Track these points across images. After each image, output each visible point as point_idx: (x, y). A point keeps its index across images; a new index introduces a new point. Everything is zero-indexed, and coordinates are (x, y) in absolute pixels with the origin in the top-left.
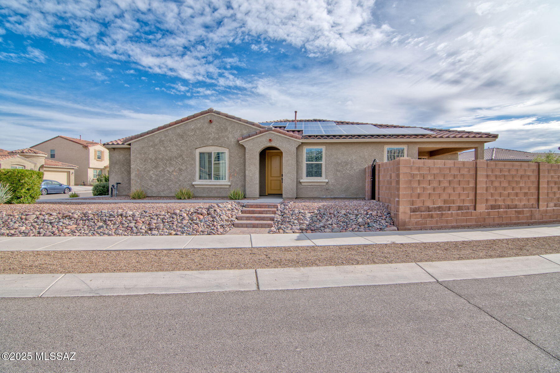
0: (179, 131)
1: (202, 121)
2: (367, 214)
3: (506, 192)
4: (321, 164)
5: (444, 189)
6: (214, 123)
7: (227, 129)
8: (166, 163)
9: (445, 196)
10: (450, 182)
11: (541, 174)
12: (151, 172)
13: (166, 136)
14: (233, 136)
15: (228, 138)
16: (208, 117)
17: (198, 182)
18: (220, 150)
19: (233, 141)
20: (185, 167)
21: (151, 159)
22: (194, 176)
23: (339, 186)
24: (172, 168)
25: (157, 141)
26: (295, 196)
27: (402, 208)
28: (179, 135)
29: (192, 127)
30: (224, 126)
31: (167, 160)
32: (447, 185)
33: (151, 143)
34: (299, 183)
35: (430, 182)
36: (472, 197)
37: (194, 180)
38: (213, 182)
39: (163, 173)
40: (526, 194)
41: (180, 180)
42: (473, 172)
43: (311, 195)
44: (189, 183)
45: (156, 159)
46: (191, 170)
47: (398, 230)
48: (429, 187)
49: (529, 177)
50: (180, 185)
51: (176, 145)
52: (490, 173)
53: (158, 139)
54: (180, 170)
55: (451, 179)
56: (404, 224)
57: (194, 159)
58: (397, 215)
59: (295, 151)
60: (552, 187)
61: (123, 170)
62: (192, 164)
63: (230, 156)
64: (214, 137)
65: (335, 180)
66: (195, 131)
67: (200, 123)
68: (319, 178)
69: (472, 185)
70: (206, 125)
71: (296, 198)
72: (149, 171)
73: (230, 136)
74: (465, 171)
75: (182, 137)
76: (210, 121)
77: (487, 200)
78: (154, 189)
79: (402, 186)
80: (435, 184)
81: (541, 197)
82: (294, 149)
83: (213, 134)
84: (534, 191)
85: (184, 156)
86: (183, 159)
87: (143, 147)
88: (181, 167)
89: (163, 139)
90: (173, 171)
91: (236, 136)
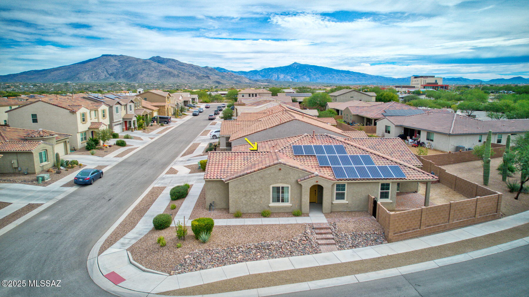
0: (260, 175)
1: (274, 169)
2: (374, 234)
3: (434, 219)
4: (344, 193)
5: (408, 223)
6: (282, 169)
7: (290, 173)
8: (252, 194)
9: (408, 226)
10: (410, 220)
11: (451, 208)
12: (243, 199)
13: (252, 178)
14: (294, 177)
15: (290, 179)
16: (278, 167)
17: (272, 204)
18: (285, 185)
19: (294, 181)
20: (264, 196)
21: (242, 191)
22: (269, 201)
23: (354, 205)
24: (256, 197)
25: (246, 181)
26: (330, 212)
27: (390, 234)
28: (260, 177)
29: (269, 172)
30: (288, 171)
31: (252, 192)
32: (408, 221)
33: (242, 182)
34: (332, 203)
35: (402, 221)
36: (419, 224)
37: (269, 203)
38: (280, 204)
39: (250, 199)
40: (443, 218)
41: (260, 203)
42: (420, 213)
43: (338, 210)
44: (267, 205)
45: (245, 191)
46: (268, 197)
47: (388, 243)
48: (401, 223)
49: (445, 210)
50: (261, 206)
51: (258, 183)
52: (428, 212)
53: (247, 180)
54: (261, 197)
55: (411, 218)
56: (391, 240)
57: (269, 191)
58: (388, 237)
59: (331, 188)
60: (456, 212)
61: (215, 193)
62: (268, 194)
63: (291, 189)
64: (282, 178)
65: (352, 201)
66: (270, 175)
67: (273, 170)
68: (343, 200)
69: (420, 219)
70: (277, 171)
71: (331, 212)
72: (241, 198)
73: (292, 177)
74: (417, 214)
75: (262, 178)
76: (280, 169)
77: (425, 224)
78: (245, 209)
79: (391, 225)
80: (404, 222)
81: (450, 218)
82: (330, 186)
83: (281, 176)
84: (447, 216)
85: (263, 190)
86: (263, 191)
87: (237, 185)
88: (262, 196)
89: (250, 179)
90: (256, 198)
91: (295, 178)
